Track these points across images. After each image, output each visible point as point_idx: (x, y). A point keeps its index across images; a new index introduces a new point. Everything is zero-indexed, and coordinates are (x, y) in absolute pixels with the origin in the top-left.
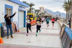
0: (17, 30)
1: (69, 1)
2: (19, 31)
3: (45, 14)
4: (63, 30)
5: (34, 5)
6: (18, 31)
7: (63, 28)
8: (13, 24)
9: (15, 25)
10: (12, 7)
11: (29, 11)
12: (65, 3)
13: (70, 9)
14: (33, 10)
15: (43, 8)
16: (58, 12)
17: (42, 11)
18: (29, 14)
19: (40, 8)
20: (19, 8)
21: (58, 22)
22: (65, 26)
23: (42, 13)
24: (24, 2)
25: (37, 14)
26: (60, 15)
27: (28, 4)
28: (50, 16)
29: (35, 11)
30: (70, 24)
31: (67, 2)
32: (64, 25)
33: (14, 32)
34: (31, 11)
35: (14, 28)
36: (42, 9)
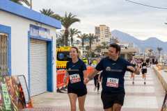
0: (27, 100)
2: (33, 105)
5: (78, 20)
6: (30, 103)
8: (14, 82)
9: (20, 85)
10: (9, 28)
15: (107, 29)
16: (153, 40)
17: (104, 39)
18: (63, 49)
19: (97, 29)
20: (29, 32)
21: (155, 71)
23: (104, 43)
24: (44, 12)
25: (88, 48)
26: (160, 49)
27: (57, 17)
29: (80, 40)
33: (16, 108)
34: (70, 38)
35: (17, 94)
36: (102, 34)
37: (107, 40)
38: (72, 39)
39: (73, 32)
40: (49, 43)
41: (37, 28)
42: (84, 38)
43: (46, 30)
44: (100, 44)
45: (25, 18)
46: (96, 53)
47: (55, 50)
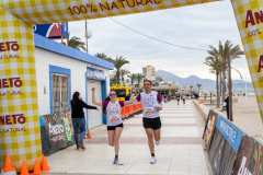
1: (221, 47)
3: (157, 84)
5: (127, 62)
6: (89, 137)
7: (210, 121)
10: (69, 70)
11: (115, 80)
12: (211, 53)
13: (225, 68)
14: (125, 77)
15: (153, 69)
18: (115, 87)
19: (145, 69)
20: (86, 74)
22: (216, 115)
24: (99, 56)
25: (137, 86)
26: (199, 86)
27: (110, 60)
28: (174, 91)
30: (228, 109)
31: (218, 49)
32: (212, 113)
36: (149, 73)
37: (153, 79)
39: (123, 73)
40: (103, 83)
41: (93, 70)
42: (133, 77)
43: (100, 71)
47: (108, 88)
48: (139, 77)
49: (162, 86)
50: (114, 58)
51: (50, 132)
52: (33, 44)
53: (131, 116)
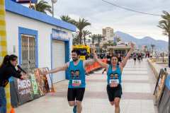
0: (50, 86)
3: (116, 45)
4: (161, 86)
5: (89, 24)
6: (53, 89)
7: (160, 79)
8: (40, 73)
10: (36, 32)
11: (78, 40)
12: (164, 17)
15: (112, 31)
16: (147, 39)
17: (109, 38)
18: (77, 46)
19: (104, 31)
20: (51, 35)
21: (149, 63)
23: (109, 42)
25: (97, 45)
26: (153, 46)
29: (91, 39)
32: (163, 72)
33: (42, 93)
35: (43, 81)
36: (108, 34)
37: (112, 39)
38: (85, 39)
39: (85, 33)
40: (67, 43)
41: (58, 31)
42: (94, 37)
43: (64, 32)
44: (106, 42)
45: (48, 24)
46: (103, 49)
47: (71, 47)
48: (99, 38)
49: (119, 46)
50: (77, 20)
51: (19, 86)
52: (4, 8)
53: (91, 72)
